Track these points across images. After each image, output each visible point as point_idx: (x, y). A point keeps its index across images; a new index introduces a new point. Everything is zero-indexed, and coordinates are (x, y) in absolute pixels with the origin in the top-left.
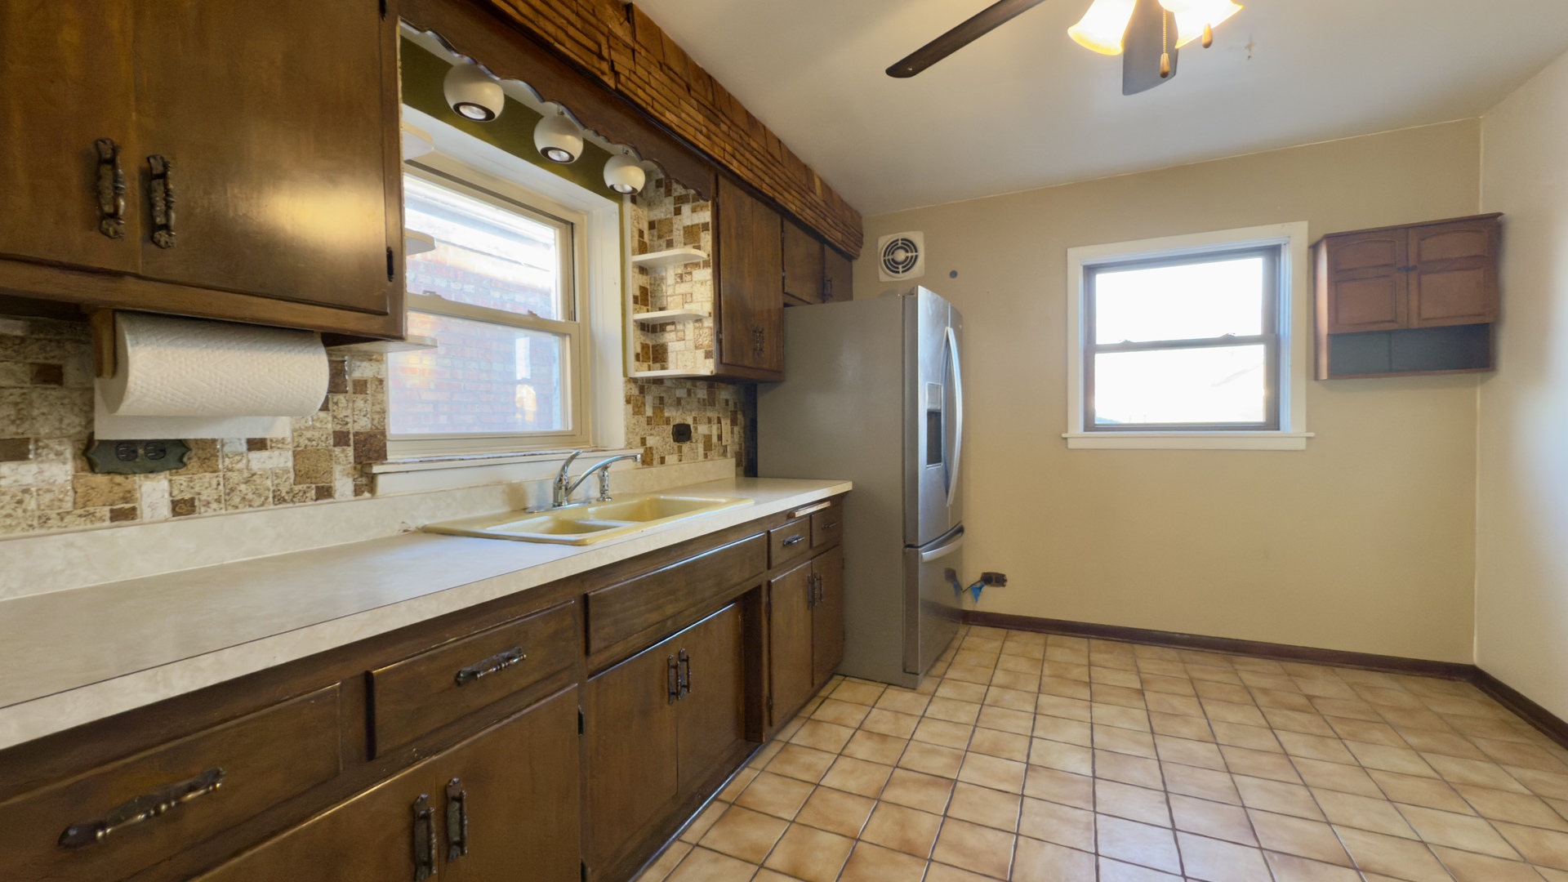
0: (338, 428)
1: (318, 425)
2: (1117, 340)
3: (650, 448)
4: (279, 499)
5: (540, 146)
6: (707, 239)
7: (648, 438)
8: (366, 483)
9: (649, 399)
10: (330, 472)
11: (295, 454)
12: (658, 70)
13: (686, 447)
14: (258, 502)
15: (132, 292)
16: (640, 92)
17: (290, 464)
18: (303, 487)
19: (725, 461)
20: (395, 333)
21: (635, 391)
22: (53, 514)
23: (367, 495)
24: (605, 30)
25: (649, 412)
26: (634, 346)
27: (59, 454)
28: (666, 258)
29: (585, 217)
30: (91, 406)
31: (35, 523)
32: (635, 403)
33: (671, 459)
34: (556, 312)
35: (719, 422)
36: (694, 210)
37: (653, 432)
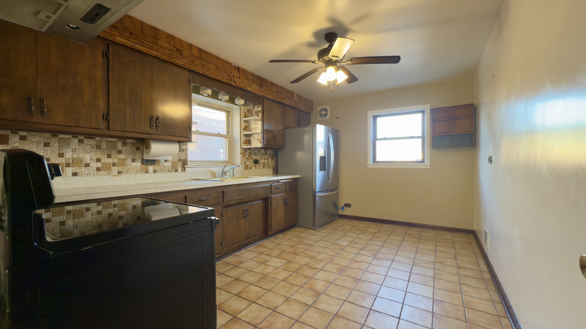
0: (179, 158)
1: (176, 157)
2: (382, 137)
3: (247, 165)
4: (169, 171)
5: (220, 98)
6: (260, 114)
7: (246, 163)
8: (184, 169)
9: (247, 153)
10: (177, 167)
11: (172, 163)
12: (246, 79)
13: (257, 165)
14: (166, 172)
15: (155, 136)
16: (241, 85)
17: (171, 165)
18: (173, 169)
19: (270, 169)
20: (190, 141)
21: (243, 151)
22: (138, 171)
23: (184, 171)
24: (232, 75)
25: (247, 156)
26: (243, 140)
27: (139, 161)
28: (251, 119)
29: (232, 109)
30: (143, 154)
31: (136, 172)
32: (243, 154)
33: (253, 168)
34: (225, 133)
35: (268, 159)
36: (257, 107)
37: (248, 161)
